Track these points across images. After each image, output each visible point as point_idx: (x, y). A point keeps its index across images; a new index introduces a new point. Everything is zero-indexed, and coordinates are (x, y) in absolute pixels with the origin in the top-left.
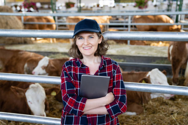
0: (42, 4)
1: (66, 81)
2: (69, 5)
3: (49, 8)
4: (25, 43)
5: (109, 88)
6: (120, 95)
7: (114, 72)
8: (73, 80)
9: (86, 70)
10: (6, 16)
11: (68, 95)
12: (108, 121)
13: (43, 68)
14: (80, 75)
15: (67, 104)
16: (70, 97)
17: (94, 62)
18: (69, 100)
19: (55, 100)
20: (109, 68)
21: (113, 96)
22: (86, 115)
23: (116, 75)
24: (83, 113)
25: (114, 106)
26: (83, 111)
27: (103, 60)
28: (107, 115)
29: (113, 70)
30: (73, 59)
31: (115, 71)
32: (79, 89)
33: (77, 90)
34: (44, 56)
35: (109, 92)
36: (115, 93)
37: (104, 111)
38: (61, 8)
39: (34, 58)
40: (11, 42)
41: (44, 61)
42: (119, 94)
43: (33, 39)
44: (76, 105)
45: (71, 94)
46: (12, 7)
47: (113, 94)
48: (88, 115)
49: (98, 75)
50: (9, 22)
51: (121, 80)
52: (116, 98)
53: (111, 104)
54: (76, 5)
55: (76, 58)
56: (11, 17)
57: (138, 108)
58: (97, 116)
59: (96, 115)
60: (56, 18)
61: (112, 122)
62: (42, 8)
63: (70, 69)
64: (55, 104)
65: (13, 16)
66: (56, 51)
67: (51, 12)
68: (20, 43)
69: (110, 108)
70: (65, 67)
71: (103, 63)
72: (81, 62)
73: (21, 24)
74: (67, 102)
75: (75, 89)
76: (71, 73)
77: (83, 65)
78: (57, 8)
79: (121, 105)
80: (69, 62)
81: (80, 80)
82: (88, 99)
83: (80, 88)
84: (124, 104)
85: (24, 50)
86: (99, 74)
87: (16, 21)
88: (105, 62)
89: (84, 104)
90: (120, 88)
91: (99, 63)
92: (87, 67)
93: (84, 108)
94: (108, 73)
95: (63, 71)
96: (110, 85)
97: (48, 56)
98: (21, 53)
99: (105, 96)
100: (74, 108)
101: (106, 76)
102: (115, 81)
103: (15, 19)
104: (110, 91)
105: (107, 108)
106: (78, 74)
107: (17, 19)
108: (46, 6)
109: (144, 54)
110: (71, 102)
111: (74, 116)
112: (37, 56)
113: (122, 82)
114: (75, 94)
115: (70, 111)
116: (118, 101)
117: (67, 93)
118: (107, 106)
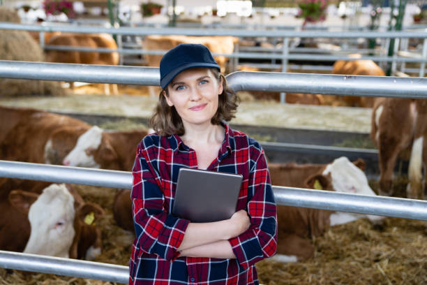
0: (86, 5)
1: (144, 179)
2: (148, 10)
3: (103, 15)
4: (48, 93)
5: (239, 201)
6: (263, 218)
7: (252, 164)
8: (159, 178)
9: (189, 157)
10: (4, 30)
11: (146, 210)
13: (88, 152)
14: (176, 169)
15: (144, 230)
16: (152, 216)
18: (148, 222)
19: (114, 224)
20: (242, 157)
21: (248, 218)
22: (184, 258)
23: (255, 170)
24: (179, 253)
25: (248, 240)
26: (179, 249)
27: (229, 136)
28: (232, 260)
29: (249, 160)
31: (254, 164)
32: (171, 198)
33: (167, 200)
34: (92, 124)
35: (238, 210)
36: (253, 213)
37: (226, 251)
39: (68, 129)
40: (15, 90)
42: (261, 216)
43: (65, 85)
44: (163, 235)
45: (154, 208)
46: (17, 10)
47: (248, 215)
48: (189, 258)
50: (10, 46)
51: (266, 184)
52: (254, 223)
53: (243, 236)
54: (164, 10)
56: (17, 33)
57: (303, 246)
58: (210, 262)
59: (207, 259)
60: (119, 39)
61: (242, 277)
62: (86, 15)
63: (153, 153)
64: (114, 234)
65: (20, 30)
66: (117, 113)
67: (107, 25)
68: (34, 94)
69: (240, 244)
70: (144, 148)
71: (229, 142)
72: (179, 140)
73: (37, 49)
74: (144, 227)
75: (163, 199)
76: (156, 162)
77: (183, 147)
78: (121, 16)
79: (264, 238)
80: (152, 137)
81: (175, 180)
82: (192, 222)
83: (173, 197)
84: (270, 238)
85: (45, 108)
86: (218, 167)
87: (28, 43)
88: (232, 141)
89: (183, 232)
90: (264, 202)
92: (192, 150)
93: (181, 241)
94: (238, 166)
95: (139, 156)
96: (241, 193)
98: (39, 115)
99: (230, 218)
100: (159, 240)
101: (234, 173)
102: (253, 186)
103: (24, 38)
104: (240, 206)
105: (232, 246)
106: (170, 166)
107: (29, 38)
108: (96, 11)
109: (317, 125)
110: (153, 227)
111: (157, 260)
112: (76, 125)
113: (269, 188)
114: (163, 209)
115: (149, 247)
116: (258, 230)
117: (146, 208)
118: (232, 241)
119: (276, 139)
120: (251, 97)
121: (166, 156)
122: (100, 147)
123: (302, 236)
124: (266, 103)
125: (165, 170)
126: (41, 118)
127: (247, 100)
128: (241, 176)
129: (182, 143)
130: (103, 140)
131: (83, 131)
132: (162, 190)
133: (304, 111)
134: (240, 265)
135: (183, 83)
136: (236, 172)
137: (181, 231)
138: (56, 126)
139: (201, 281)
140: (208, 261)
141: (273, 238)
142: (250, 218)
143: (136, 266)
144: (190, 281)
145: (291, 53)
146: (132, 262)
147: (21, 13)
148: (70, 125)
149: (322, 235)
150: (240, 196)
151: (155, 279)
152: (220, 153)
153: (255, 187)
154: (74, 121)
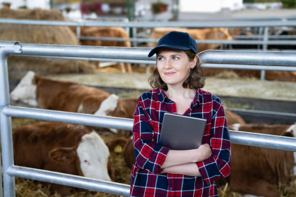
0: (112, 5)
1: (141, 120)
2: (158, 8)
3: (123, 14)
4: (81, 71)
5: (204, 137)
6: (221, 149)
7: (214, 113)
8: (151, 120)
9: (171, 107)
10: (53, 26)
11: (142, 140)
12: (199, 186)
13: (108, 113)
14: (162, 114)
15: (140, 153)
16: (145, 144)
17: (184, 97)
18: (143, 148)
20: (207, 108)
21: (210, 149)
22: (166, 174)
23: (217, 118)
24: (162, 170)
25: (210, 164)
27: (199, 94)
28: (198, 178)
29: (212, 110)
30: (154, 90)
31: (215, 113)
32: (158, 133)
33: (156, 135)
34: (111, 93)
35: (203, 143)
36: (214, 146)
37: (194, 170)
38: (143, 13)
39: (94, 96)
40: (58, 69)
41: (110, 102)
42: (219, 148)
43: (93, 66)
44: (152, 156)
45: (147, 139)
46: (61, 11)
47: (210, 147)
48: (169, 174)
49: (189, 116)
50: (57, 37)
51: (223, 127)
52: (214, 153)
54: (170, 8)
55: (158, 89)
56: (61, 28)
58: (183, 178)
59: (181, 175)
60: (135, 31)
62: (111, 14)
63: (147, 103)
65: (64, 26)
66: (131, 86)
67: (126, 20)
68: (72, 72)
69: (204, 166)
70: (141, 100)
71: (198, 98)
72: (165, 95)
73: (75, 38)
74: (140, 151)
75: (153, 133)
76: (149, 109)
77: (167, 100)
78: (137, 13)
79: (221, 164)
80: (148, 93)
81: (161, 121)
83: (160, 132)
84: (226, 163)
85: (79, 82)
86: (191, 114)
87: (69, 35)
88: (200, 97)
89: (165, 155)
90: (222, 139)
91: (191, 98)
92: (173, 102)
94: (204, 114)
95: (138, 106)
96: (206, 131)
97: (116, 94)
98: (75, 87)
99: (197, 148)
100: (149, 160)
101: (201, 117)
102: (215, 127)
103: (66, 31)
104: (205, 141)
105: (199, 167)
106: (158, 112)
107: (70, 32)
108: (118, 10)
109: (290, 97)
110: (146, 151)
111: (148, 174)
112: (100, 94)
113: (225, 129)
114: (153, 140)
115: (143, 164)
116: (217, 157)
117: (141, 138)
118: (199, 164)
119: (253, 107)
120: (236, 75)
121: (155, 106)
122: (116, 109)
123: (269, 181)
124: (248, 79)
125: (155, 115)
126: (76, 89)
127: (232, 77)
128: (205, 120)
129: (167, 97)
130: (118, 104)
131: (105, 98)
132: (153, 128)
133: (280, 86)
134: (204, 181)
135: (163, 57)
136: (203, 118)
137: (164, 154)
138: (86, 95)
139: (176, 190)
140: (182, 177)
141: (227, 163)
142: (212, 149)
143: (134, 178)
144: (169, 190)
145: (270, 39)
146: (132, 176)
147: (65, 14)
148: (96, 93)
149: (288, 184)
150: (204, 134)
151: (146, 187)
152: (192, 105)
153: (216, 128)
154: (99, 91)
